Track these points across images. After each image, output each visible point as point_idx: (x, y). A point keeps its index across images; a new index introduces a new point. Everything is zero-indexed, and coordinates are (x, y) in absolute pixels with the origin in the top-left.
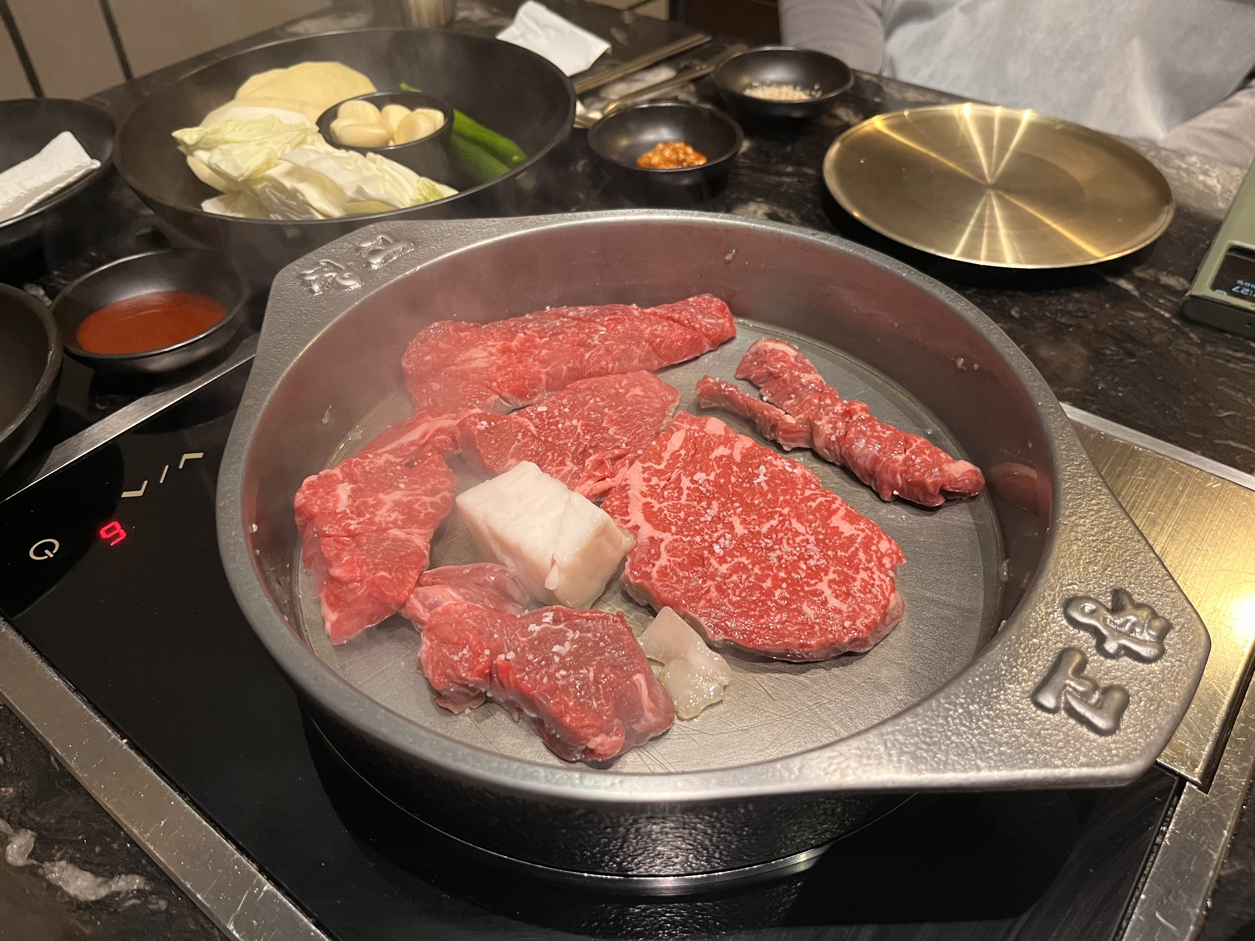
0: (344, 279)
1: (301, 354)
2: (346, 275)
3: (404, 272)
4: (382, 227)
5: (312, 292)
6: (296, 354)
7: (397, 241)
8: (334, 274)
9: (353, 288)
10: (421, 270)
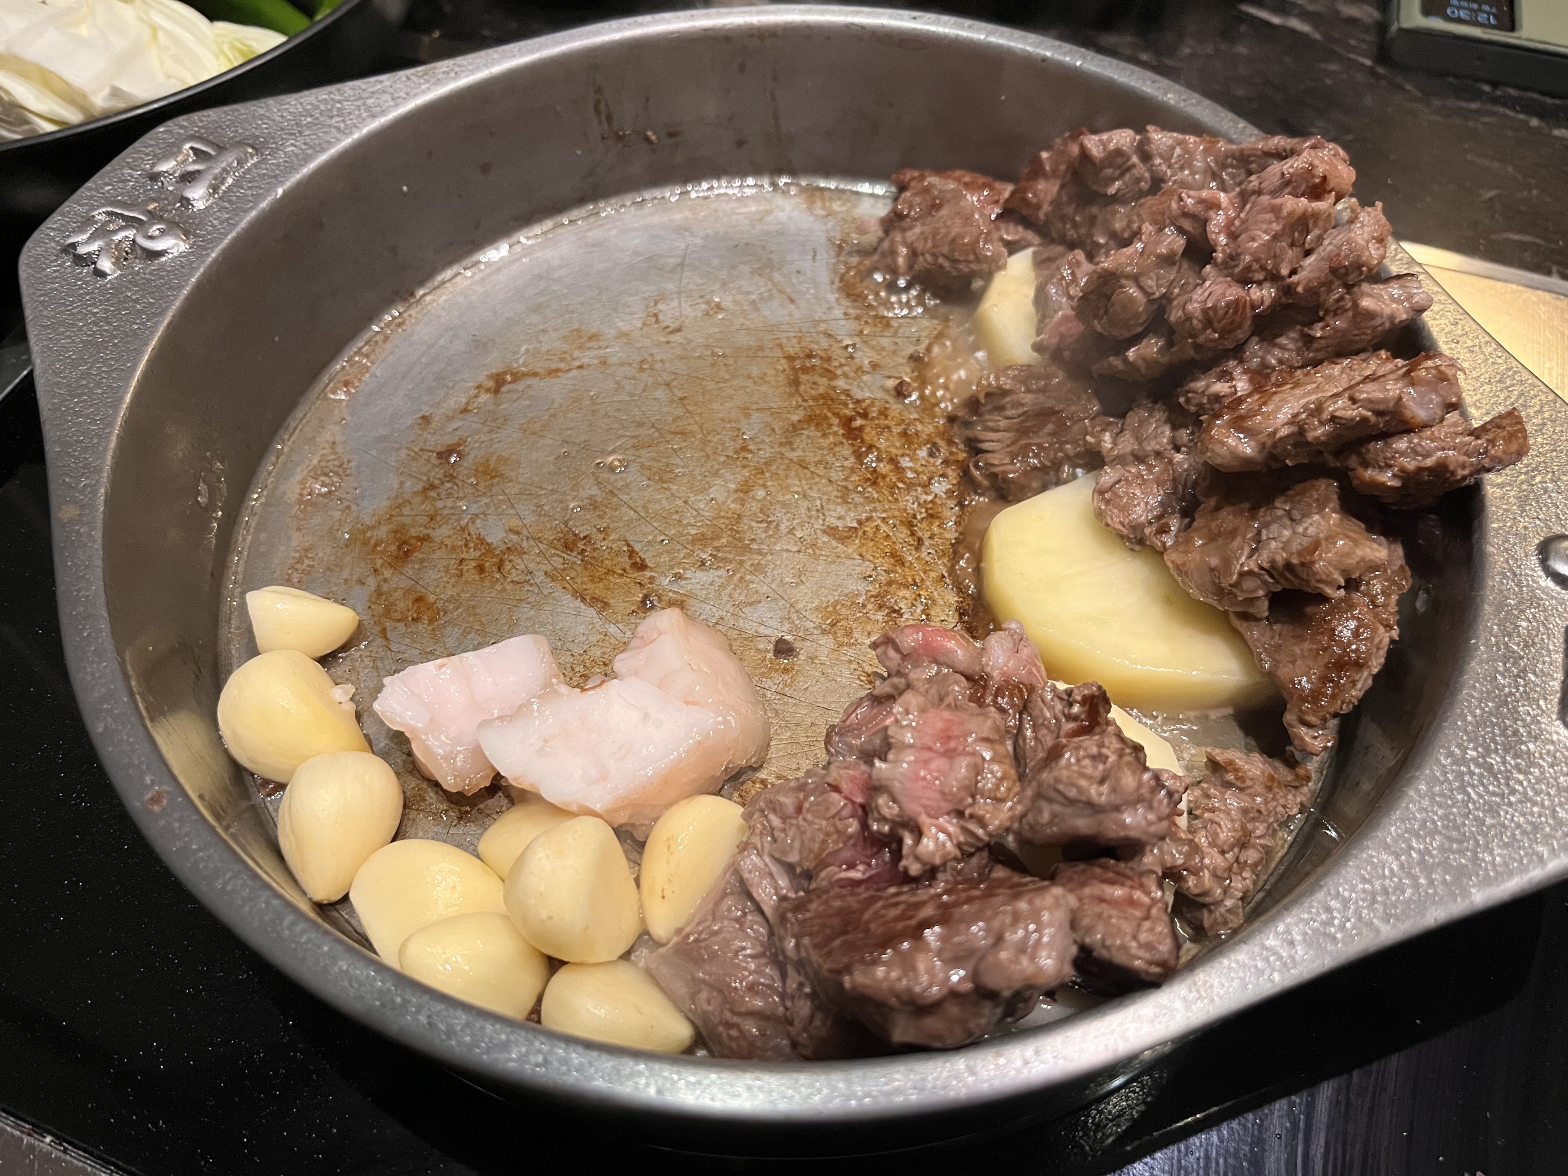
0: (151, 238)
1: (128, 399)
2: (154, 230)
3: (256, 204)
4: (182, 127)
5: (102, 274)
6: (121, 399)
7: (221, 149)
8: (131, 233)
9: (175, 252)
10: (285, 194)
